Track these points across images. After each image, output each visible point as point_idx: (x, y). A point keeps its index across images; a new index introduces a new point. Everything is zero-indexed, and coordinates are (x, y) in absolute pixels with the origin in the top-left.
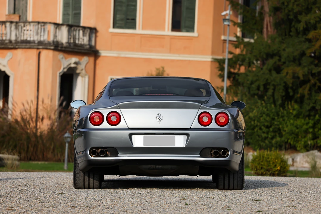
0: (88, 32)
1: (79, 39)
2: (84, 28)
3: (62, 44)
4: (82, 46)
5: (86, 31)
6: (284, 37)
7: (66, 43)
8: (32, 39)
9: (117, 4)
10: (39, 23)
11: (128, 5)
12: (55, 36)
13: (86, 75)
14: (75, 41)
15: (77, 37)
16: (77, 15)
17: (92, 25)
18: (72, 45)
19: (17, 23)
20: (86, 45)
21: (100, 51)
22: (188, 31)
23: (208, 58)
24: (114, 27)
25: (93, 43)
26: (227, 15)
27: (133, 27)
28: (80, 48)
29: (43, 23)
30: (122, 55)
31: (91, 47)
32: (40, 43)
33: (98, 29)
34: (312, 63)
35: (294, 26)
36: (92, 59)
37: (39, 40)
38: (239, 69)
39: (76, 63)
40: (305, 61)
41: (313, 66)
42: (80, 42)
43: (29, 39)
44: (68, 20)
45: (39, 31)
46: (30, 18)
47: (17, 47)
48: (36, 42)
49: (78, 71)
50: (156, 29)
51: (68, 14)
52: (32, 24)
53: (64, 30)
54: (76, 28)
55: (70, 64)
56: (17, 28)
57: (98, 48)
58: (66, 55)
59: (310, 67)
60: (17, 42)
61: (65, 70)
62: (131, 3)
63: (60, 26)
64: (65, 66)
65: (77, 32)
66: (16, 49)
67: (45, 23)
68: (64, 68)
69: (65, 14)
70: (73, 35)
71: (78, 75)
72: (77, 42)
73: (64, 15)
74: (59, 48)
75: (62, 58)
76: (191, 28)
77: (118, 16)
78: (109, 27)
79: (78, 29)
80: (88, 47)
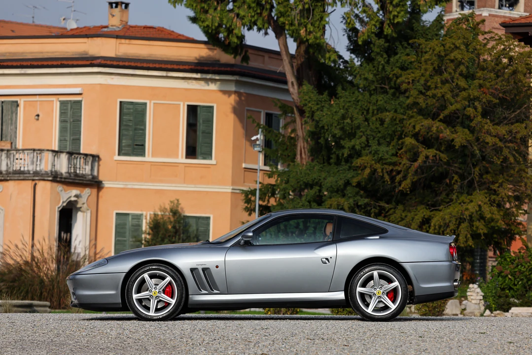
0: (90, 159)
1: (80, 168)
2: (86, 155)
3: (62, 174)
4: (83, 176)
5: (88, 158)
6: (322, 165)
7: (66, 173)
8: (26, 169)
9: (122, 128)
10: (34, 150)
11: (136, 129)
12: (53, 165)
13: (88, 210)
14: (76, 170)
15: (78, 166)
16: (77, 141)
17: (94, 153)
18: (72, 175)
19: (8, 151)
20: (89, 175)
21: (103, 182)
22: (204, 158)
23: (229, 189)
24: (119, 155)
25: (95, 173)
26: (257, 139)
27: (142, 153)
28: (81, 178)
29: (39, 150)
30: (129, 187)
31: (94, 177)
32: (36, 173)
33: (101, 156)
34: (357, 193)
35: (335, 153)
36: (95, 191)
37: (34, 170)
38: (268, 201)
39: (76, 196)
40: (349, 190)
41: (359, 198)
42: (81, 172)
43: (22, 169)
44: (66, 147)
45: (35, 159)
46: (20, 146)
47: (8, 178)
48: (31, 172)
49: (79, 206)
50: (168, 156)
51: (66, 140)
52: (26, 152)
53: (64, 157)
54: (76, 156)
55: (70, 197)
56: (8, 157)
57: (101, 178)
58: (65, 187)
59: (356, 199)
60: (8, 173)
61: (65, 204)
62: (138, 127)
63: (59, 154)
64: (65, 200)
65: (78, 159)
66: (7, 180)
67: (41, 151)
68: (63, 202)
69: (62, 140)
70: (74, 162)
71: (79, 209)
72: (78, 172)
73: (60, 141)
74: (58, 179)
75: (61, 191)
76: (208, 155)
77: (124, 142)
78: (115, 155)
79: (79, 156)
80: (90, 177)
